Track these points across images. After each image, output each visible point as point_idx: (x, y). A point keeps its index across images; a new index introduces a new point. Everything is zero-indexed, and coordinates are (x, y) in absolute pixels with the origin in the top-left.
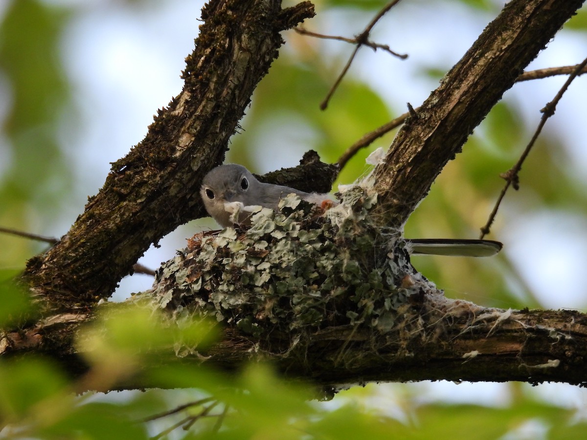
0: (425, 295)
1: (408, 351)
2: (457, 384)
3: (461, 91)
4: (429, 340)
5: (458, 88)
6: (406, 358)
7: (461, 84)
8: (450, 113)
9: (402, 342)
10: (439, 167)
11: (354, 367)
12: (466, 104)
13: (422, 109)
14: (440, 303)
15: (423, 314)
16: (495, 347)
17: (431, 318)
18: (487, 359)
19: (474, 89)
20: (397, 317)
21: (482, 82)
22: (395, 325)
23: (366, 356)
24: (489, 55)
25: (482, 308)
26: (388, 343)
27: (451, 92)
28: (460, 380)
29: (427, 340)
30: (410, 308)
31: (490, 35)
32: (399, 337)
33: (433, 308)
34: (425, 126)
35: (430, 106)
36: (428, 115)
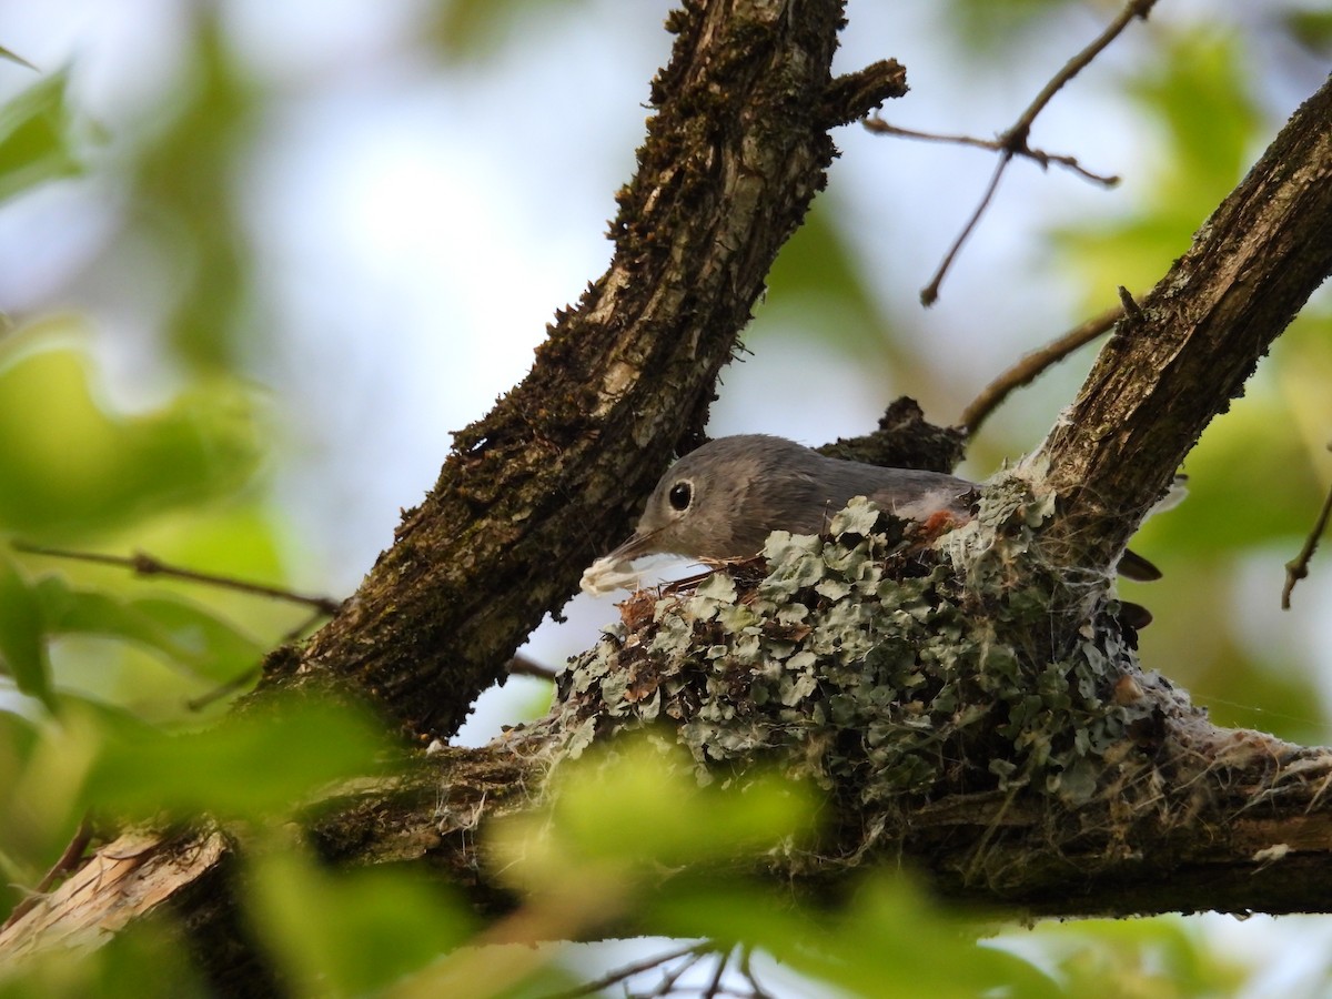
0: (1166, 721)
1: (1128, 848)
2: (1241, 920)
3: (1241, 258)
4: (1177, 823)
5: (1233, 251)
6: (1124, 862)
7: (1239, 242)
8: (1216, 308)
9: (1115, 827)
10: (1194, 429)
11: (1007, 885)
12: (1252, 287)
13: (1154, 300)
14: (1200, 738)
15: (1164, 762)
16: (1324, 836)
17: (1179, 773)
18: (1308, 862)
19: (1269, 254)
20: (1105, 770)
21: (1287, 236)
22: (1100, 789)
23: (1034, 861)
24: (1303, 176)
25: (1294, 747)
26: (1084, 831)
27: (1218, 261)
28: (1248, 911)
29: (1172, 822)
30: (1133, 749)
31: (1304, 130)
32: (1109, 816)
33: (1184, 748)
34: (1161, 338)
35: (1170, 292)
36: (1166, 314)
